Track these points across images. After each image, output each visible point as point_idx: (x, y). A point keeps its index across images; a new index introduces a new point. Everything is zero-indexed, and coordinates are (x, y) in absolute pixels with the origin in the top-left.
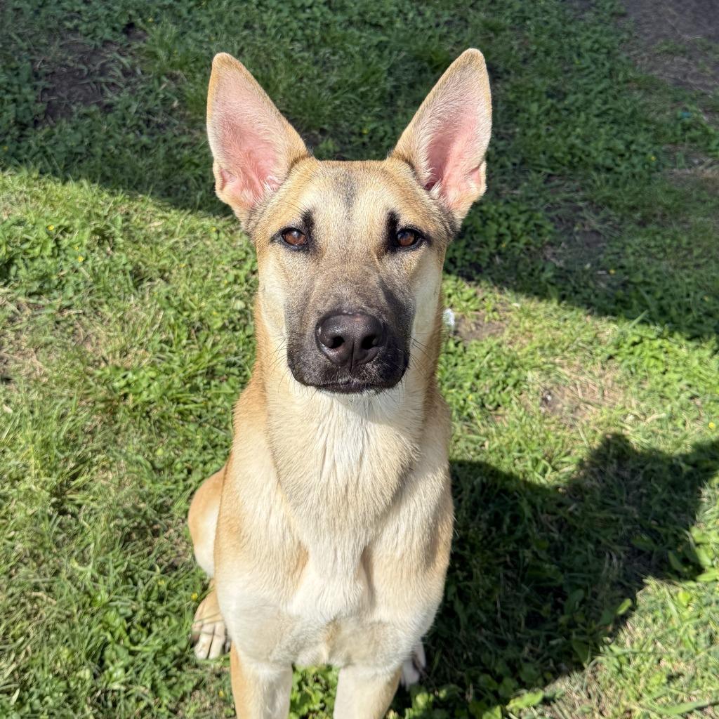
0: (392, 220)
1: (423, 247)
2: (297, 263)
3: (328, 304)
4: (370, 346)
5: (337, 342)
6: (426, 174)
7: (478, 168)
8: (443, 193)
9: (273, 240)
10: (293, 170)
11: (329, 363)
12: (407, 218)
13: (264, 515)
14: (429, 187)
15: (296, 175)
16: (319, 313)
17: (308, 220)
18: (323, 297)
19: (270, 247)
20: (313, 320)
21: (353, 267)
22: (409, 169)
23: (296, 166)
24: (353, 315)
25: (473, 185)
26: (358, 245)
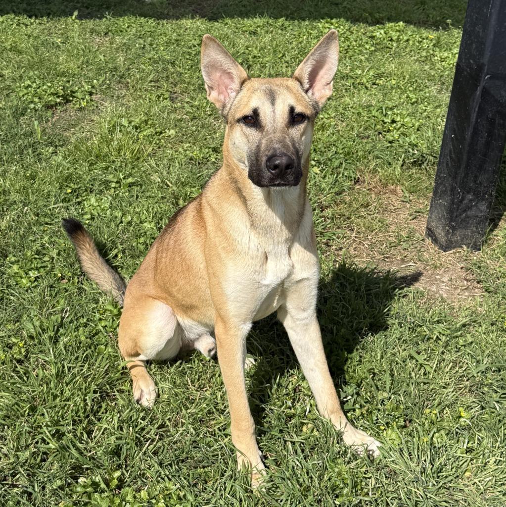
0: (292, 110)
1: (306, 121)
2: (252, 132)
3: (270, 152)
4: (288, 169)
5: (276, 167)
6: (306, 86)
7: (330, 83)
8: (313, 94)
9: (239, 121)
10: (243, 88)
11: (272, 176)
12: (299, 109)
13: (247, 242)
14: (307, 91)
15: (245, 90)
16: (267, 156)
17: (256, 112)
18: (267, 149)
19: (238, 124)
20: (264, 159)
21: (279, 135)
22: (299, 84)
23: (244, 85)
24: (282, 156)
25: (327, 91)
26: (279, 124)
